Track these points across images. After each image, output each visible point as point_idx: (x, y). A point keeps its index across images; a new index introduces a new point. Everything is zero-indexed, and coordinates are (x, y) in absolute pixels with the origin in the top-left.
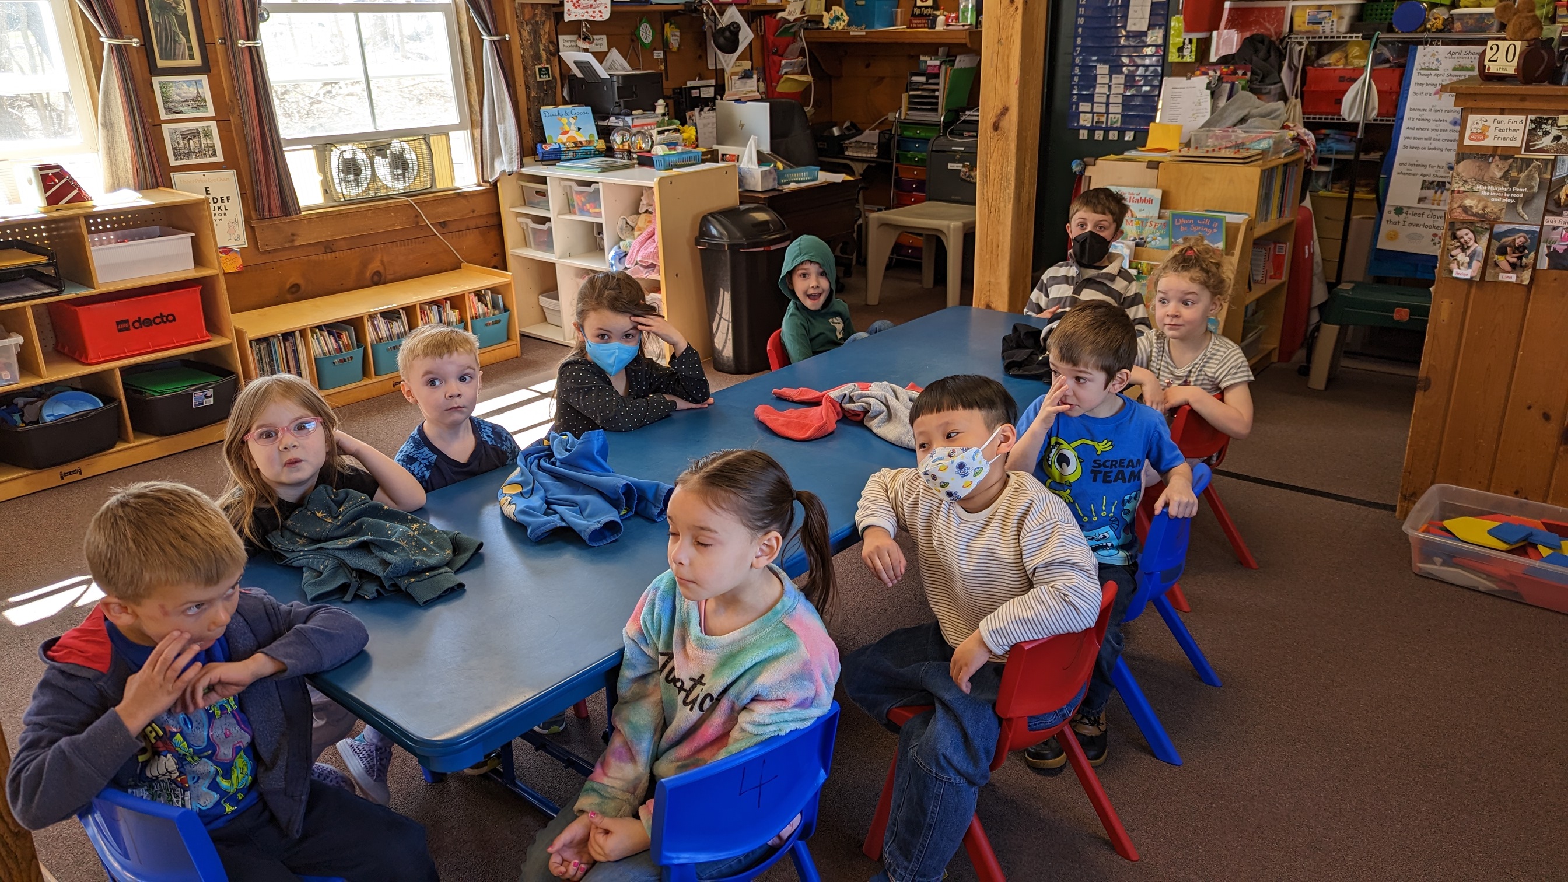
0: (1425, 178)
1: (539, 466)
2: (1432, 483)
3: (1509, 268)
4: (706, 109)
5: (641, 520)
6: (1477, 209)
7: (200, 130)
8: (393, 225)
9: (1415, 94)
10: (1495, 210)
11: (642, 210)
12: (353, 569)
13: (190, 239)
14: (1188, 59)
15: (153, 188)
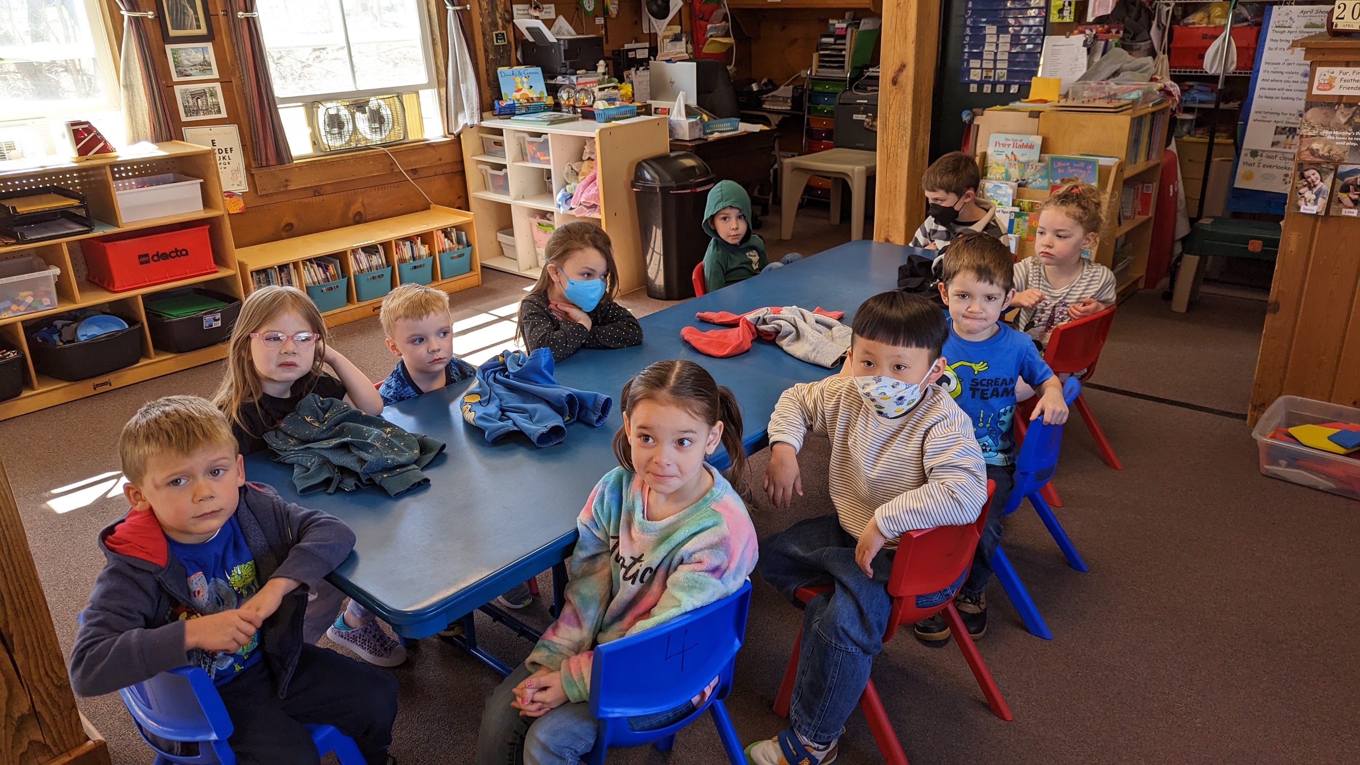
0: (1279, 125)
1: (495, 379)
2: (1280, 395)
3: (1351, 204)
4: (641, 68)
5: (582, 426)
6: (1324, 152)
7: (207, 90)
8: (372, 172)
9: (1270, 49)
10: (1340, 152)
11: (585, 157)
12: (335, 466)
13: (199, 185)
14: (1067, 20)
15: (167, 141)
